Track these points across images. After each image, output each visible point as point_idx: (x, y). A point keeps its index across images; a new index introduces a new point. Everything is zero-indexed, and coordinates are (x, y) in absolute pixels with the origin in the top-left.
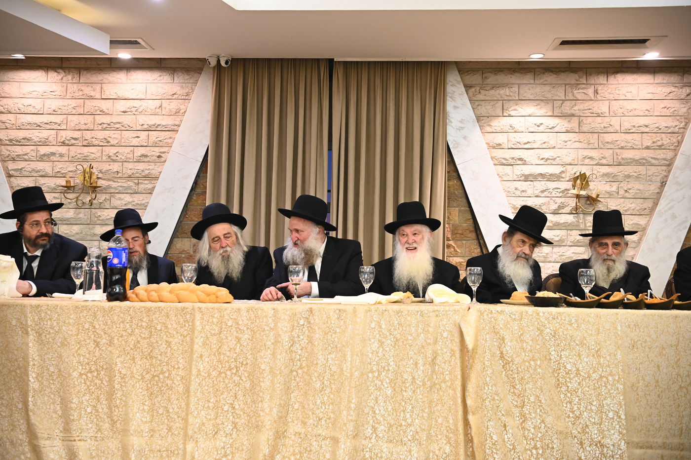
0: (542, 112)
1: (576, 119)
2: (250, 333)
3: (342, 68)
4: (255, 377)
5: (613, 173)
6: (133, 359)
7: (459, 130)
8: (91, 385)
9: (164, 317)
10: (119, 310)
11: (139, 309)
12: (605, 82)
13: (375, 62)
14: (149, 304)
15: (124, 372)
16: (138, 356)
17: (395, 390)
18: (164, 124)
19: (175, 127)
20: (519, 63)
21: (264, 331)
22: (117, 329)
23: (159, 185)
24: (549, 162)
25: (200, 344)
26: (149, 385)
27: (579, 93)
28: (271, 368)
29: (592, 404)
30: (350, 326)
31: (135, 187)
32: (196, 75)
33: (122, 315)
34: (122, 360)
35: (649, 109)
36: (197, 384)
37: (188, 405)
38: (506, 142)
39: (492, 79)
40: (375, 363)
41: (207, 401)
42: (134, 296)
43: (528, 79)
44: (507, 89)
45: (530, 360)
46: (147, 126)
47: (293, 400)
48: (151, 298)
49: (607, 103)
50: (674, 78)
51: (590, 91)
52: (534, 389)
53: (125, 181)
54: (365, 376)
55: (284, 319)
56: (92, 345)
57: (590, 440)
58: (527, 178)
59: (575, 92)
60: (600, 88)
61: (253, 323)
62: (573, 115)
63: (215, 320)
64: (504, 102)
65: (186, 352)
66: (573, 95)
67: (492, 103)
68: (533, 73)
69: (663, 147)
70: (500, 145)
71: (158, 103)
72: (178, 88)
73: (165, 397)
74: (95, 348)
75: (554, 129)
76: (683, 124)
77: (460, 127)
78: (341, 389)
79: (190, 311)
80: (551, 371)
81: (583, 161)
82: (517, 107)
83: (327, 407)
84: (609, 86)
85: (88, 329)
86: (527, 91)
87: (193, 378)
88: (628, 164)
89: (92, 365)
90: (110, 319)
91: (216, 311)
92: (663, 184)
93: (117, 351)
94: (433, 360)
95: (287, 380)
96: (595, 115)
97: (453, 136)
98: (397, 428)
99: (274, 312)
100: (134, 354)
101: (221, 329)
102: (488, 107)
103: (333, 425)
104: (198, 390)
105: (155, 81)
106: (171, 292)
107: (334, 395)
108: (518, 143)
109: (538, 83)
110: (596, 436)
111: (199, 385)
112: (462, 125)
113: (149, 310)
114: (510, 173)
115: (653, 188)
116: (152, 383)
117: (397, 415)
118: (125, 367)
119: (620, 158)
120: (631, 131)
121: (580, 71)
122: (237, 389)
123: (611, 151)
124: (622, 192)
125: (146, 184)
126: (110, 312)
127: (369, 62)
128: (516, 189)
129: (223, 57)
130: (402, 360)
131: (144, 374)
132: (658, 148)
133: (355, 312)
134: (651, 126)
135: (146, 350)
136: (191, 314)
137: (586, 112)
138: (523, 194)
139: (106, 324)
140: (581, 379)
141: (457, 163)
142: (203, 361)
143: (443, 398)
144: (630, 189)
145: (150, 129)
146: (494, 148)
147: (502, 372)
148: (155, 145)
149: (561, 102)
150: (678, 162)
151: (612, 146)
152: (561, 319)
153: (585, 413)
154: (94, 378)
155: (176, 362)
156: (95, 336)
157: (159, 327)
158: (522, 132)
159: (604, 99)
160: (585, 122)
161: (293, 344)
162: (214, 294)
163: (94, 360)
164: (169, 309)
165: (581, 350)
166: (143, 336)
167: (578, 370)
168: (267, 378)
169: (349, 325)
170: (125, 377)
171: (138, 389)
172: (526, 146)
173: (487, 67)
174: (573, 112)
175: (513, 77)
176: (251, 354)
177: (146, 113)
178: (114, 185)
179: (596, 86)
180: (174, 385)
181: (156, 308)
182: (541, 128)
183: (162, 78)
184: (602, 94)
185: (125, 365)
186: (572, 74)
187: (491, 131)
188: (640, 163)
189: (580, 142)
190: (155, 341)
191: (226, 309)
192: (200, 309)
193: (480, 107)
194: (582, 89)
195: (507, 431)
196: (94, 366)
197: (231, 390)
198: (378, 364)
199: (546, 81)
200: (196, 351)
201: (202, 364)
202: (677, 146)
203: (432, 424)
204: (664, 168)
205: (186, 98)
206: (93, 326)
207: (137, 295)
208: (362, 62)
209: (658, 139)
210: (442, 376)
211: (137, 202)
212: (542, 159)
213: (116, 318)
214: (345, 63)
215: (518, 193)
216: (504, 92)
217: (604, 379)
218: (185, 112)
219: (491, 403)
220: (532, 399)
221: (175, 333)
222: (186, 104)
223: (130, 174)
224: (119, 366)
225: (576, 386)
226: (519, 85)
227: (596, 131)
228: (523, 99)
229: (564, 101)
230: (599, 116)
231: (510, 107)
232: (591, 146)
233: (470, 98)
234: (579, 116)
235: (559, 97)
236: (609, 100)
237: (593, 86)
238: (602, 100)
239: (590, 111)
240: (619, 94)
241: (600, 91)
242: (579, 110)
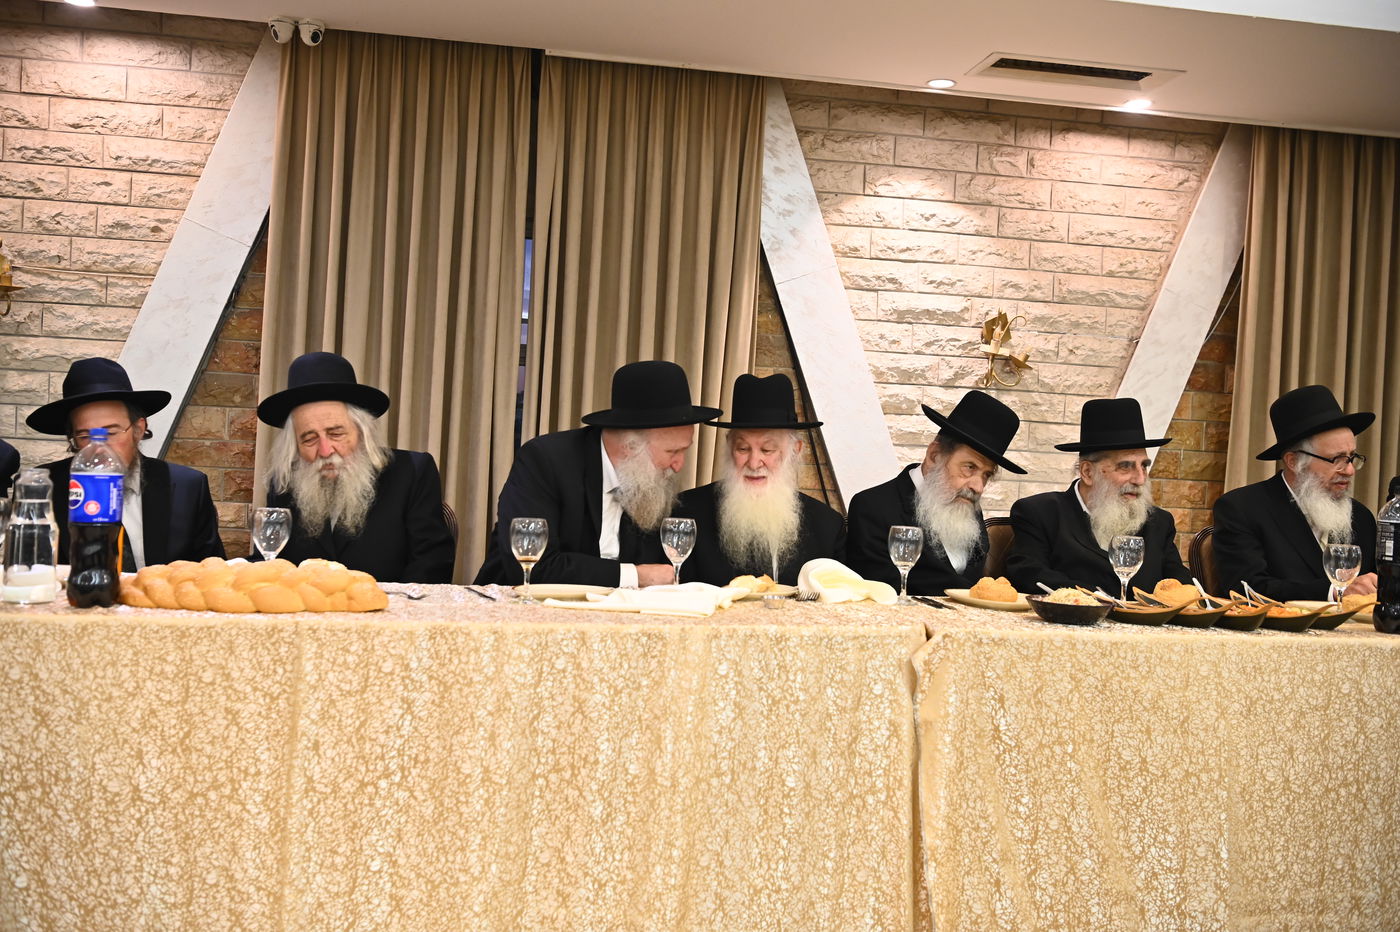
0: (935, 192)
1: (993, 210)
2: (435, 689)
3: (559, 72)
4: (446, 791)
5: (1051, 318)
6: (140, 755)
7: (784, 215)
8: (26, 820)
9: (221, 652)
10: (104, 632)
11: (157, 632)
12: (1047, 146)
13: (627, 65)
14: (181, 617)
15: (113, 787)
16: (150, 747)
17: (766, 812)
18: (168, 160)
19: (193, 168)
20: (897, 93)
21: (470, 683)
22: (99, 680)
23: (155, 292)
24: (942, 289)
25: (313, 716)
26: (181, 817)
28: (486, 770)
29: (1167, 831)
30: (672, 672)
31: (99, 292)
32: (242, 58)
33: (110, 646)
34: (110, 757)
35: (1117, 201)
36: (306, 813)
37: (283, 861)
38: (867, 246)
39: (849, 121)
40: (725, 754)
41: (331, 851)
42: (138, 592)
43: (912, 126)
44: (874, 144)
45: (1054, 743)
46: (128, 162)
47: (536, 843)
48: (186, 601)
49: (1048, 185)
50: (1160, 151)
51: (1021, 161)
52: (1057, 805)
53: (77, 277)
54: (703, 786)
55: (520, 656)
56: (30, 721)
57: (1158, 903)
58: (902, 317)
59: (995, 159)
60: (1038, 156)
61: (444, 665)
62: (989, 204)
63: (350, 659)
64: (868, 167)
65: (276, 736)
66: (991, 166)
67: (845, 168)
68: (922, 117)
69: (1136, 275)
70: (856, 250)
71: (153, 113)
72: (201, 83)
73: (222, 843)
74: (36, 728)
75: (955, 227)
76: (1171, 235)
77: (784, 210)
78: (649, 815)
79: (290, 637)
80: (1092, 764)
81: (1003, 291)
82: (890, 178)
83: (618, 857)
84: (1054, 154)
85: (20, 681)
86: (911, 150)
87: (295, 798)
88: (1077, 302)
89: (31, 770)
90: (78, 656)
91: (355, 637)
92: (1134, 342)
93: (97, 737)
94: (850, 745)
95: (523, 797)
96: (1028, 206)
97: (771, 227)
98: (769, 896)
99: (496, 640)
100: (140, 743)
101: (366, 680)
102: (838, 175)
103: (630, 896)
104: (307, 825)
105: (147, 65)
106: (236, 586)
107: (634, 828)
108: (889, 248)
109: (930, 135)
110: (1171, 896)
111: (311, 813)
112: (789, 207)
113: (183, 633)
114: (872, 305)
115: (1117, 348)
116: (187, 812)
117: (769, 868)
118: (117, 774)
119: (1064, 289)
120: (1085, 242)
121: (1006, 120)
122: (403, 820)
123: (1050, 276)
124: (1064, 353)
125: (126, 287)
126: (80, 638)
127: (614, 64)
128: (882, 337)
129: (308, 23)
130: (783, 747)
131: (168, 790)
132: (1127, 275)
133: (683, 639)
134: (1119, 235)
135: (174, 734)
136: (291, 643)
137: (1011, 198)
138: (894, 347)
139: (67, 669)
140: (1148, 779)
141: (776, 281)
142: (319, 756)
143: (870, 828)
144: (1078, 348)
145: (135, 167)
146: (845, 255)
147: (995, 769)
148: (146, 203)
149: (969, 176)
150: (1161, 303)
151: (1052, 267)
152: (1119, 657)
153: (1153, 849)
154: (35, 803)
155: (251, 761)
156: (37, 698)
157: (207, 677)
158: (898, 228)
159: (1043, 177)
160: (1009, 219)
161: (539, 714)
162: (343, 590)
163: (33, 759)
164: (234, 632)
165: (1153, 719)
166: (167, 697)
167: (1144, 761)
168: (476, 794)
169: (669, 670)
170: (117, 799)
171: (152, 827)
172: (903, 256)
173: (840, 96)
174: (990, 197)
175: (887, 120)
176: (438, 738)
177: (126, 133)
178: (51, 285)
179: (1031, 152)
180: (245, 815)
181: (202, 629)
182: (932, 224)
183: (163, 58)
184: (1041, 169)
185: (118, 770)
186: (991, 125)
187: (842, 223)
188: (1097, 301)
189: (999, 255)
190: (197, 710)
191: (378, 633)
192: (314, 632)
193: (822, 173)
194: (1009, 154)
195: (1001, 894)
196: (34, 774)
197: (388, 822)
198: (731, 756)
199: (945, 133)
200: (303, 734)
201: (319, 763)
202: (1159, 275)
203: (844, 884)
204: (1135, 313)
205: (219, 106)
206: (31, 673)
207: (146, 590)
208: (600, 63)
209: (1130, 259)
210: (867, 779)
211: (103, 324)
212: (931, 282)
213: (94, 654)
214: (566, 61)
215: (885, 345)
216: (868, 147)
217: (1194, 780)
218: (216, 136)
219: (973, 837)
220: (1054, 824)
221: (249, 689)
222: (218, 121)
223: (89, 263)
224: (100, 772)
225: (1137, 793)
226: (896, 136)
227: (1026, 237)
228: (903, 164)
229: (974, 175)
230: (1033, 209)
231: (878, 180)
232: (1016, 264)
233: (805, 154)
234: (1000, 206)
235: (967, 166)
236: (1051, 180)
237: (1025, 152)
238: (1040, 179)
239: (1019, 198)
240: (1069, 171)
241: (1037, 163)
242: (1000, 195)
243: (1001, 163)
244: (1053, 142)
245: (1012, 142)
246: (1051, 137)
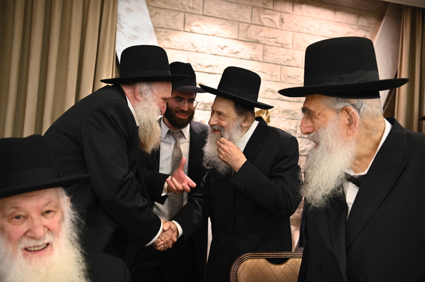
0: (227, 33)
1: (260, 46)
5: (293, 110)
7: (132, 39)
12: (291, 11)
27: (266, 18)
44: (191, 1)
49: (291, 34)
50: (351, 20)
51: (276, 18)
59: (262, 16)
60: (286, 17)
62: (258, 42)
64: (186, 14)
66: (260, 20)
67: (172, 14)
75: (238, 54)
77: (132, 35)
81: (265, 94)
82: (200, 22)
84: (294, 16)
86: (213, 6)
96: (280, 45)
102: (168, 18)
108: (199, 64)
112: (136, 34)
137: (271, 40)
158: (204, 53)
159: (288, 29)
160: (269, 51)
172: (208, 70)
174: (259, 38)
179: (283, 14)
182: (225, 52)
184: (287, 24)
187: (170, 47)
189: (264, 72)
193: (157, 16)
194: (270, 14)
216: (187, 2)
227: (279, 63)
228: (208, 14)
229: (250, 24)
230: (283, 47)
231: (193, 22)
232: (274, 79)
233: (147, 2)
234: (264, 44)
235: (245, 19)
236: (293, 31)
237: (279, 14)
238: (287, 30)
239: (275, 40)
240: (303, 27)
241: (285, 20)
242: (264, 37)
244: (294, 9)
245: (271, 7)
246: (293, 6)
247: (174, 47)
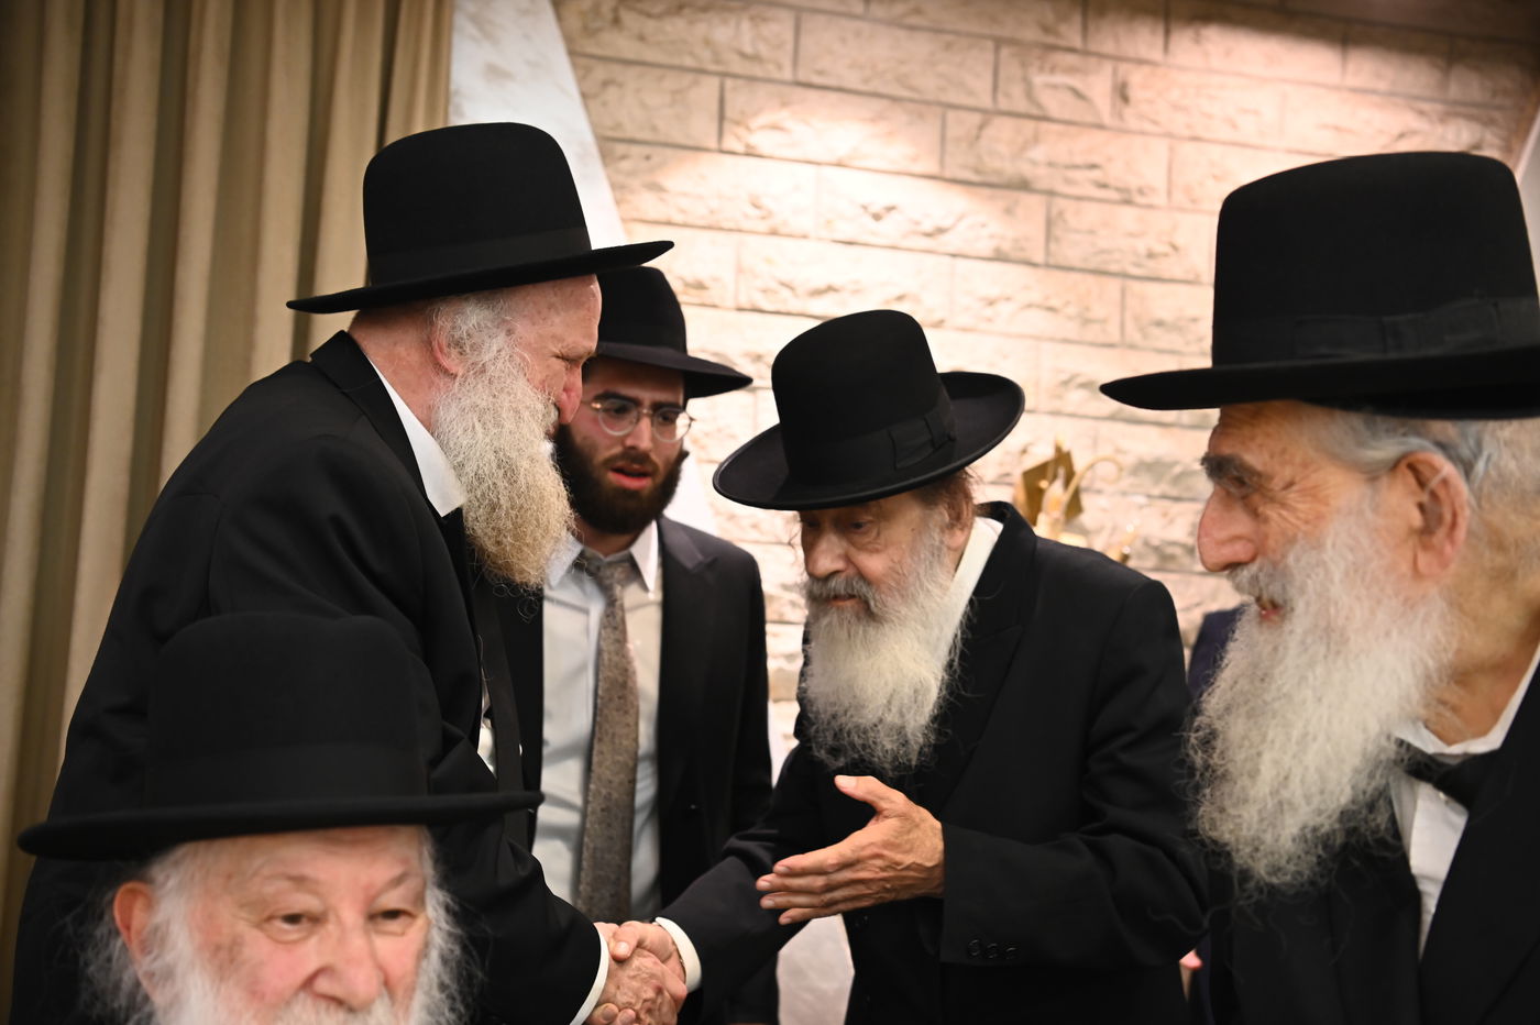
0: (895, 152)
1: (1032, 204)
5: (1175, 463)
12: (1156, 54)
27: (1055, 87)
38: (729, 276)
44: (745, 25)
49: (1160, 147)
51: (1099, 86)
59: (1039, 80)
60: (1136, 77)
62: (1023, 185)
64: (729, 83)
66: (1029, 94)
67: (671, 82)
70: (702, 286)
75: (944, 238)
81: (1060, 397)
82: (785, 113)
84: (1173, 74)
86: (836, 46)
96: (1115, 195)
102: (653, 99)
108: (783, 284)
137: (1077, 175)
158: (805, 237)
159: (1148, 127)
160: (1072, 221)
174: (1026, 170)
179: (1123, 68)
182: (889, 229)
184: (1144, 108)
187: (663, 218)
189: (1051, 309)
193: (612, 93)
194: (1071, 70)
216: (728, 34)
226: (799, 12)
227: (1114, 268)
228: (817, 80)
229: (988, 115)
230: (1128, 202)
231: (756, 113)
232: (1093, 333)
233: (569, 40)
234: (1051, 193)
235: (971, 93)
236: (1169, 135)
237: (1108, 67)
238: (1143, 133)
239: (1096, 174)
240: (1209, 116)
241: (1135, 93)
242: (1050, 164)
243: (1050, 86)
244: (1172, 46)
245: (1077, 42)
246: (1167, 33)
247: (678, 218)
